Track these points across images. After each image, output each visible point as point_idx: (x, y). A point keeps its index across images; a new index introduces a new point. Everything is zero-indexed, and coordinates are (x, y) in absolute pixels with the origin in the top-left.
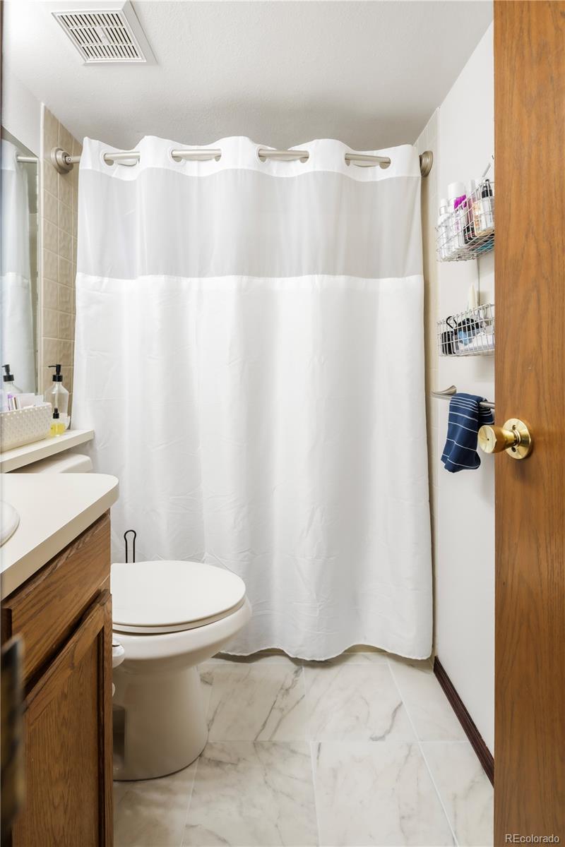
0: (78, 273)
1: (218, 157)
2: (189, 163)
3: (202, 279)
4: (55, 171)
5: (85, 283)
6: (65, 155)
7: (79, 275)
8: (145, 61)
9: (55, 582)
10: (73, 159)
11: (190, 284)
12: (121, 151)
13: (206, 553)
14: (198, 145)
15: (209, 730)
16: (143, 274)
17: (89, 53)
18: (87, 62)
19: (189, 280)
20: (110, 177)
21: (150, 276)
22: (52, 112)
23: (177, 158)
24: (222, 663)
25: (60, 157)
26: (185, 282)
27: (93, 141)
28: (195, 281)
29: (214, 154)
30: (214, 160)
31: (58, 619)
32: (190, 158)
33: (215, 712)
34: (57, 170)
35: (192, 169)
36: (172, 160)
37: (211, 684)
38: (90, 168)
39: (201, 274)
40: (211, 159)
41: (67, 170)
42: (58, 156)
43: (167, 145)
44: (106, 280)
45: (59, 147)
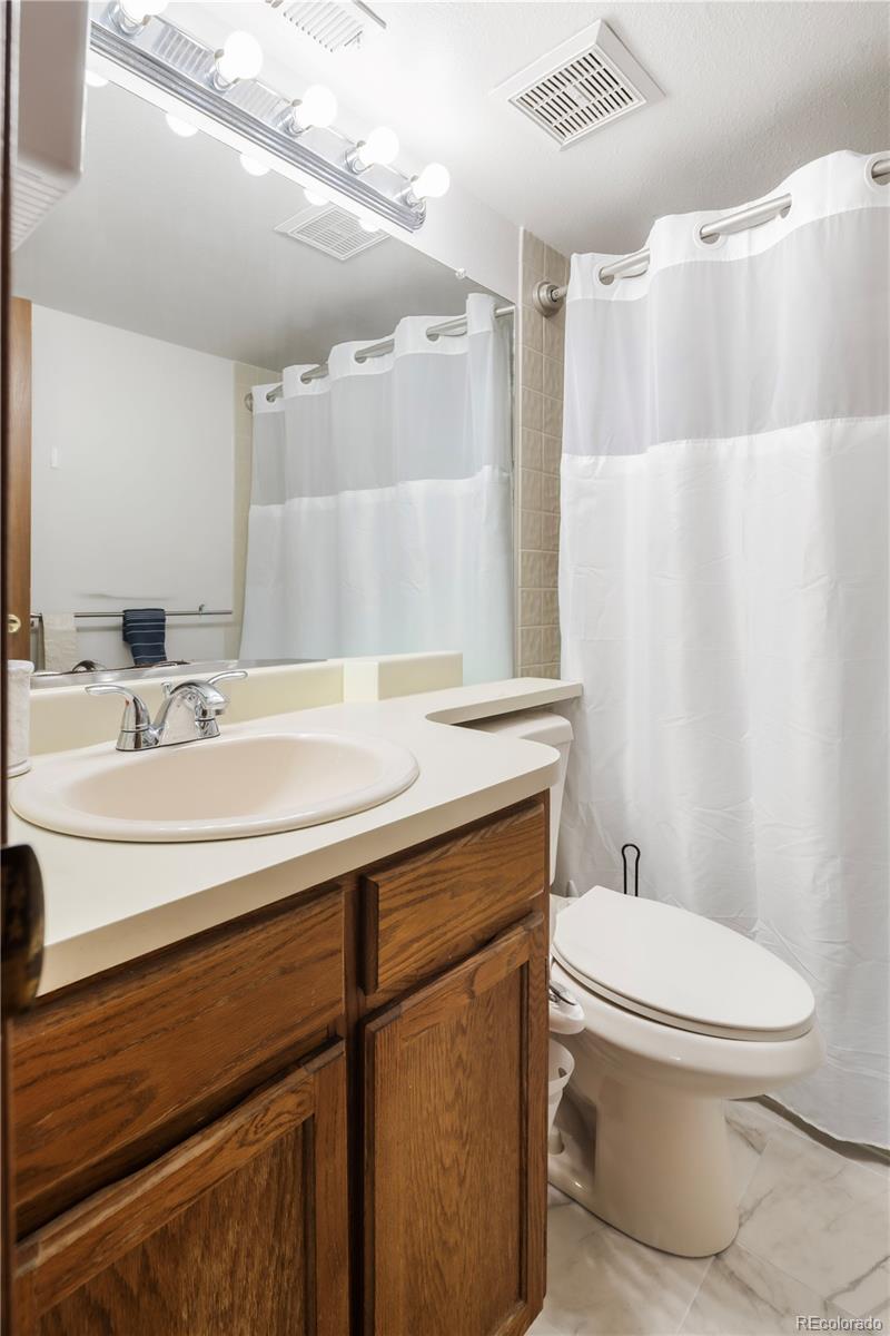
0: (563, 455)
1: (785, 209)
2: (732, 239)
3: (754, 436)
4: (539, 315)
5: (574, 467)
6: (551, 289)
7: (565, 456)
8: (645, 101)
9: (445, 872)
10: (560, 292)
11: (732, 449)
12: (627, 256)
13: (759, 921)
14: (748, 201)
15: (740, 1225)
16: (654, 443)
17: (564, 130)
18: (565, 144)
19: (730, 441)
20: (610, 302)
21: (663, 444)
22: (535, 234)
23: (708, 238)
24: (787, 1128)
25: (544, 294)
26: (723, 446)
27: (583, 256)
28: (741, 442)
29: (775, 208)
30: (779, 217)
31: (449, 921)
32: (732, 229)
33: (759, 1202)
34: (542, 314)
35: (738, 248)
36: (700, 244)
37: (760, 1152)
38: (580, 297)
39: (753, 427)
40: (774, 218)
41: (553, 310)
42: (541, 295)
43: (694, 221)
44: (602, 459)
45: (545, 280)
